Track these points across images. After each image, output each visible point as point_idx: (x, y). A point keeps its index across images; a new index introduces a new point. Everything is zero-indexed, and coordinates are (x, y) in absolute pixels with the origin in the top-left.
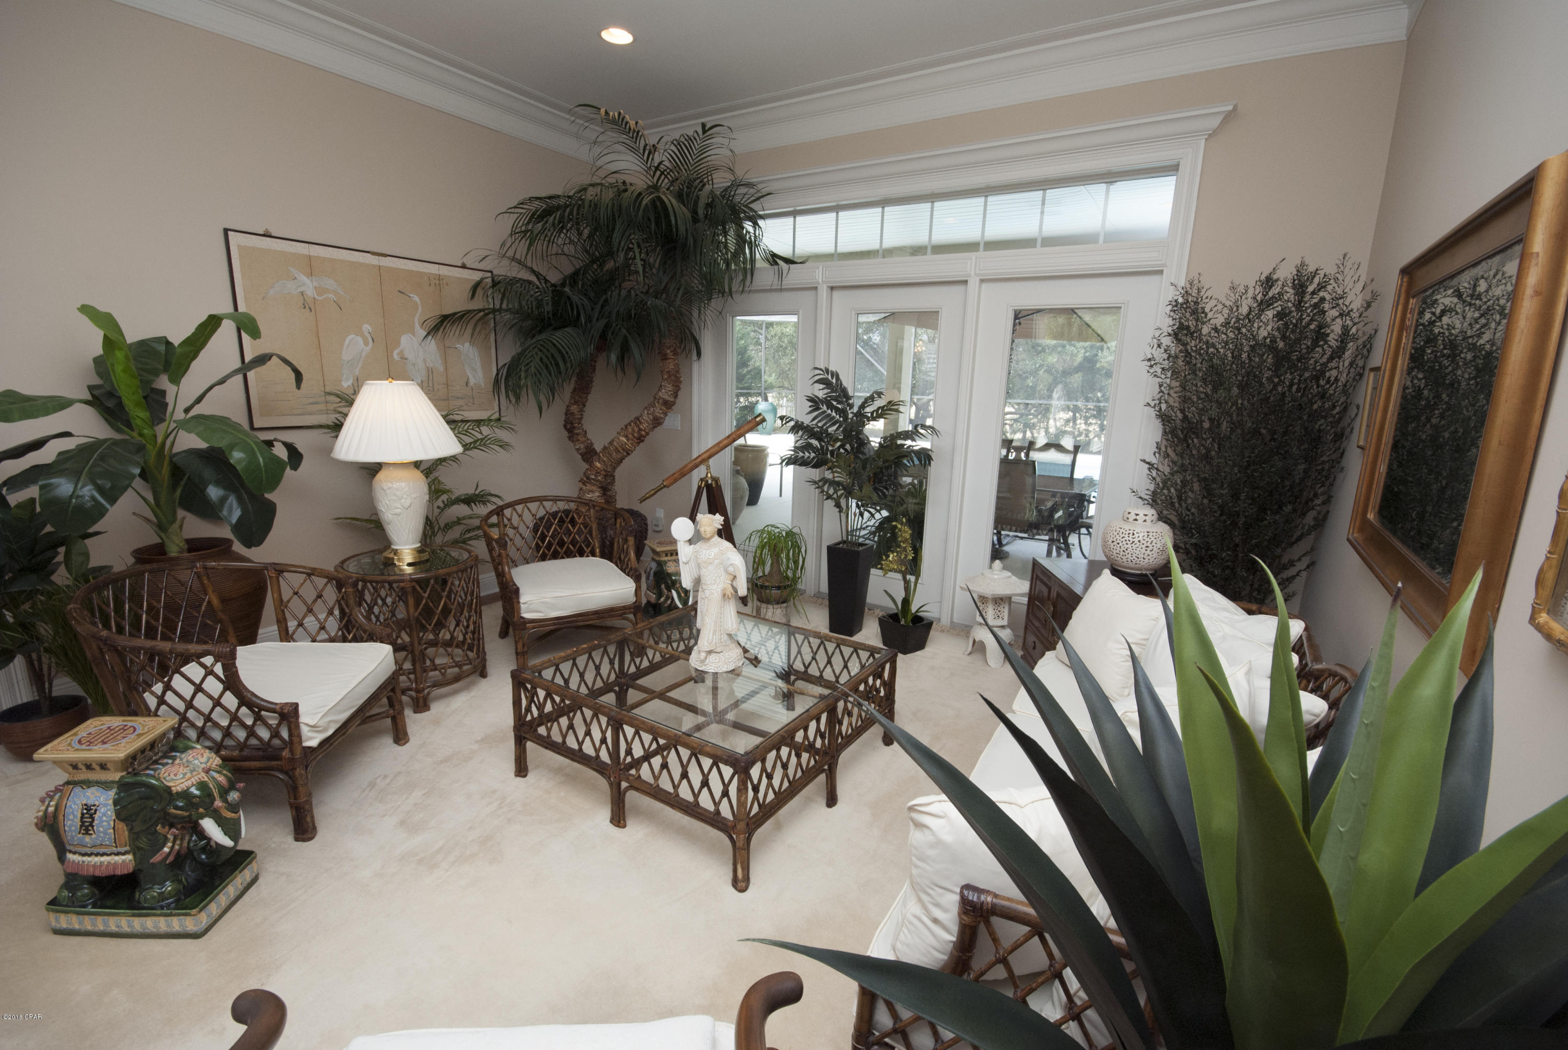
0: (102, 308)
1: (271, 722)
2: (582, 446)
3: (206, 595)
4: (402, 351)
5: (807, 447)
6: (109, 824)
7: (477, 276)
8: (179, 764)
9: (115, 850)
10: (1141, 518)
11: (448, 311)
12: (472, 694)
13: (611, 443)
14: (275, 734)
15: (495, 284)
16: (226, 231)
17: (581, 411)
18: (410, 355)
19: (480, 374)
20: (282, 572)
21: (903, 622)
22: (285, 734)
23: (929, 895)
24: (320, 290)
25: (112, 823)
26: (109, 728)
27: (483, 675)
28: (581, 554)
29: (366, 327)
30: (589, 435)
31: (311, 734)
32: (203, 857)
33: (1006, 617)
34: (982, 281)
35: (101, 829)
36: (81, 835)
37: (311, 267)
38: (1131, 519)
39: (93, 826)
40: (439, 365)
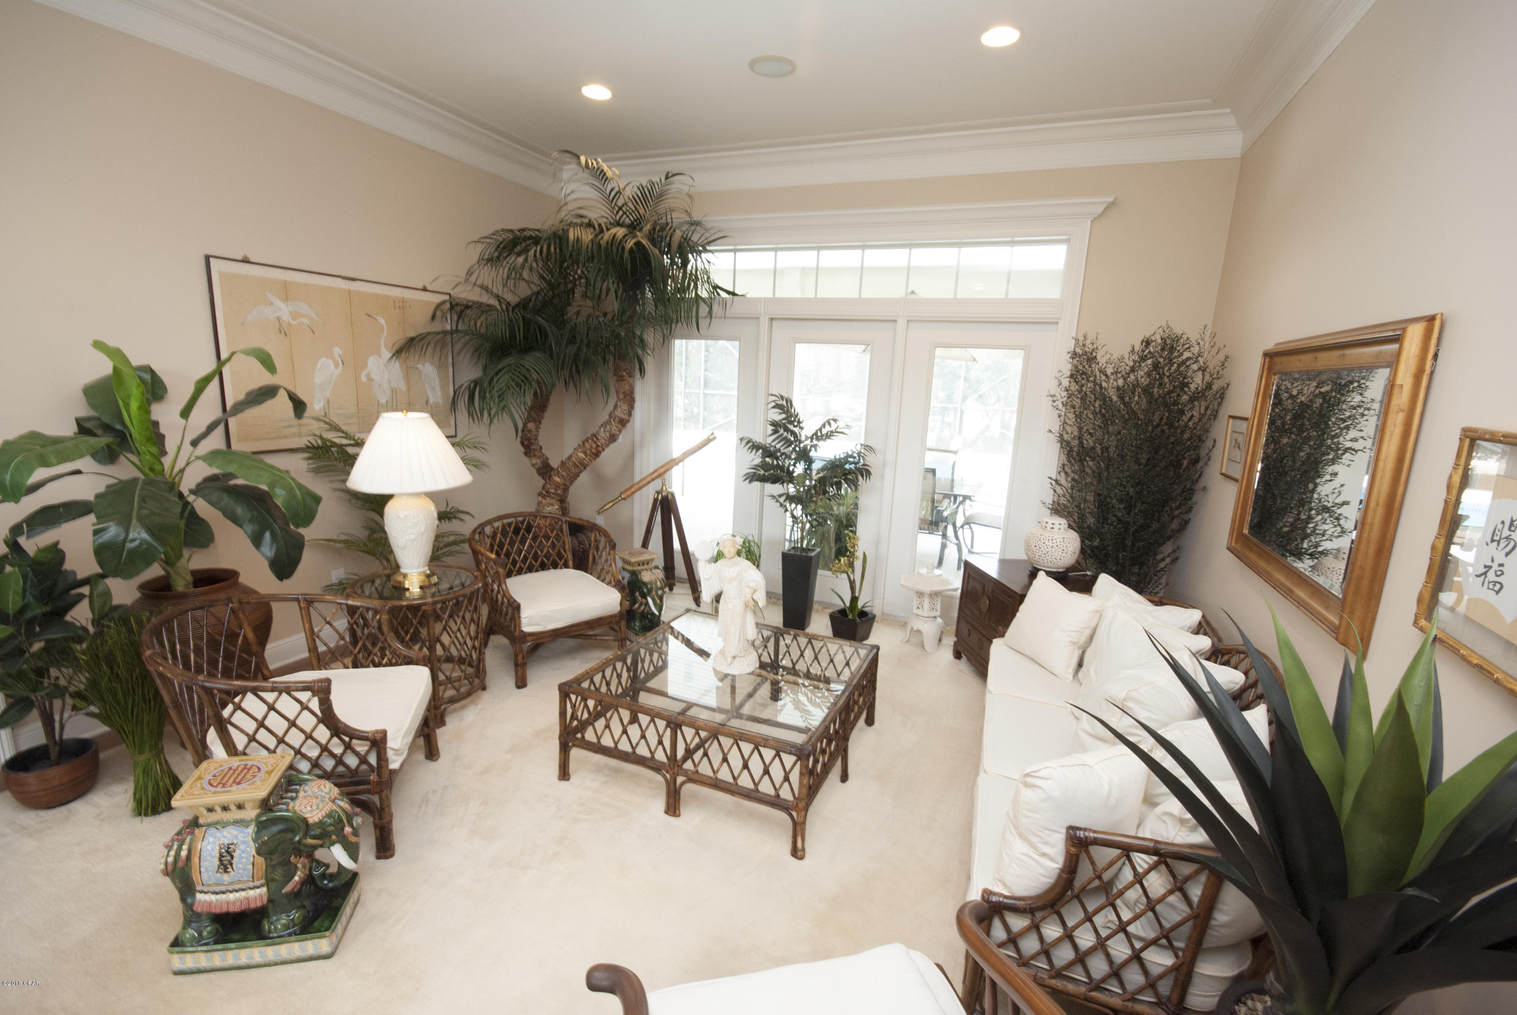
0: (112, 343)
1: (358, 749)
2: (539, 461)
3: (241, 629)
4: (369, 372)
5: (764, 466)
6: (248, 859)
7: (437, 299)
8: (305, 797)
9: (251, 884)
10: (1056, 527)
11: (413, 334)
12: (480, 706)
13: (569, 458)
14: (363, 760)
15: (452, 307)
16: (207, 258)
17: (538, 428)
18: (376, 376)
19: (439, 393)
20: (312, 602)
21: (850, 617)
22: (373, 759)
23: (1038, 836)
24: (294, 315)
25: (251, 859)
26: (230, 769)
27: (484, 688)
28: (555, 566)
29: (337, 351)
30: (544, 451)
31: (394, 758)
32: (326, 882)
33: (939, 609)
34: (908, 321)
35: (240, 866)
36: (219, 875)
37: (286, 292)
38: (1049, 528)
39: (231, 864)
40: (402, 385)
